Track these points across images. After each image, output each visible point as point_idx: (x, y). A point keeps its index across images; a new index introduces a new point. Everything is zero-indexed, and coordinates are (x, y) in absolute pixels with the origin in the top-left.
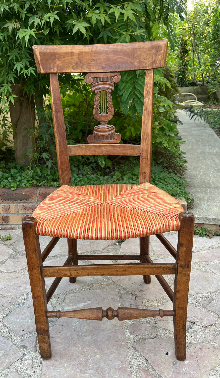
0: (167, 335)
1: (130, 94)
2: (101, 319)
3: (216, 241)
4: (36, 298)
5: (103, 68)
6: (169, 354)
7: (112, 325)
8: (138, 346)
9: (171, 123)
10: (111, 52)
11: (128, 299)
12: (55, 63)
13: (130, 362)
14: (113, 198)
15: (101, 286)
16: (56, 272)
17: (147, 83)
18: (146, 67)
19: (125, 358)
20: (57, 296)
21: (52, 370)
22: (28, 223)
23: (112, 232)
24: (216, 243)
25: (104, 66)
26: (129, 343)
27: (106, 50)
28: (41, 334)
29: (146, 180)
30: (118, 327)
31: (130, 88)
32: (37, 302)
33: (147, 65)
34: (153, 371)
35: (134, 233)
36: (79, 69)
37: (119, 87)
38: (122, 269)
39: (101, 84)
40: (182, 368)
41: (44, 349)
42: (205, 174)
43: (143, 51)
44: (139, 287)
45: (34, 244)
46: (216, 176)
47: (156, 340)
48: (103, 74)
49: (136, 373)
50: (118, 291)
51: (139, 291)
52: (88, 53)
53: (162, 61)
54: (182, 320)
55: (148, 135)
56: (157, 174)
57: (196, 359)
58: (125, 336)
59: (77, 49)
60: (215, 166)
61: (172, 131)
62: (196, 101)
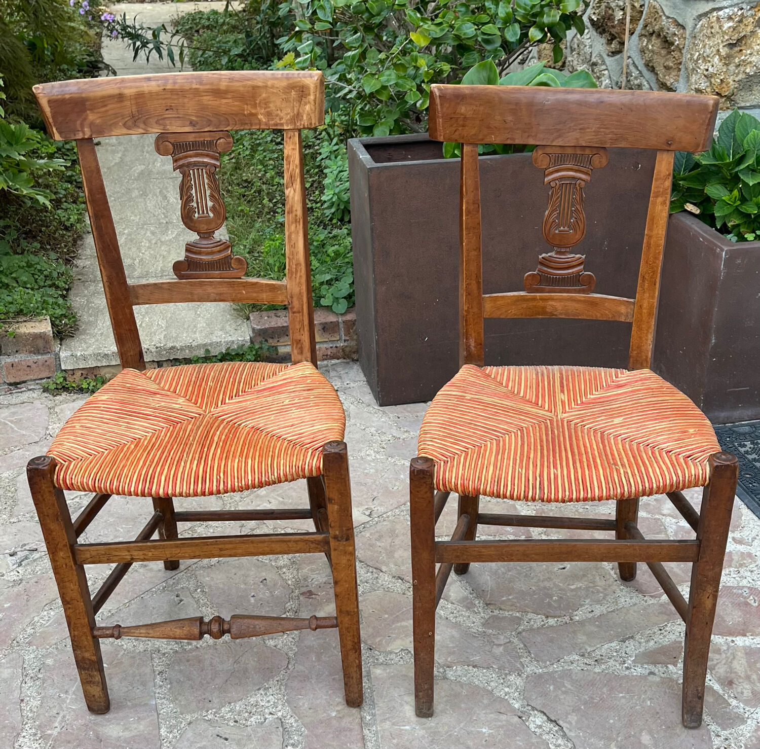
2: (198, 636)
4: (68, 603)
5: (192, 124)
10: (206, 91)
12: (85, 119)
14: (227, 401)
16: (103, 554)
17: (288, 157)
18: (282, 124)
22: (37, 469)
25: (194, 118)
27: (194, 86)
28: (84, 669)
29: (304, 355)
32: (71, 610)
33: (283, 121)
35: (236, 484)
36: (139, 127)
38: (231, 546)
39: (191, 156)
41: (94, 696)
43: (273, 93)
45: (53, 505)
48: (193, 135)
52: (157, 94)
53: (313, 115)
54: (351, 634)
55: (298, 264)
59: (131, 87)
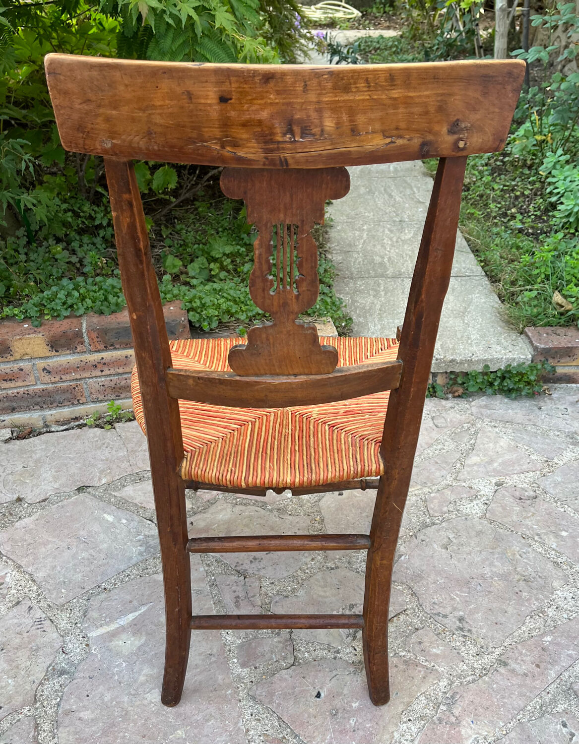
0: (316, 653)
6: (322, 695)
7: (200, 654)
8: (260, 692)
11: (229, 585)
13: (248, 730)
19: (237, 723)
20: (66, 606)
26: (241, 688)
30: (214, 656)
34: (294, 738)
40: (349, 720)
42: (373, 237)
46: (397, 242)
47: (294, 670)
50: (206, 568)
51: (251, 562)
58: (232, 673)
60: (394, 211)
62: (343, 4)
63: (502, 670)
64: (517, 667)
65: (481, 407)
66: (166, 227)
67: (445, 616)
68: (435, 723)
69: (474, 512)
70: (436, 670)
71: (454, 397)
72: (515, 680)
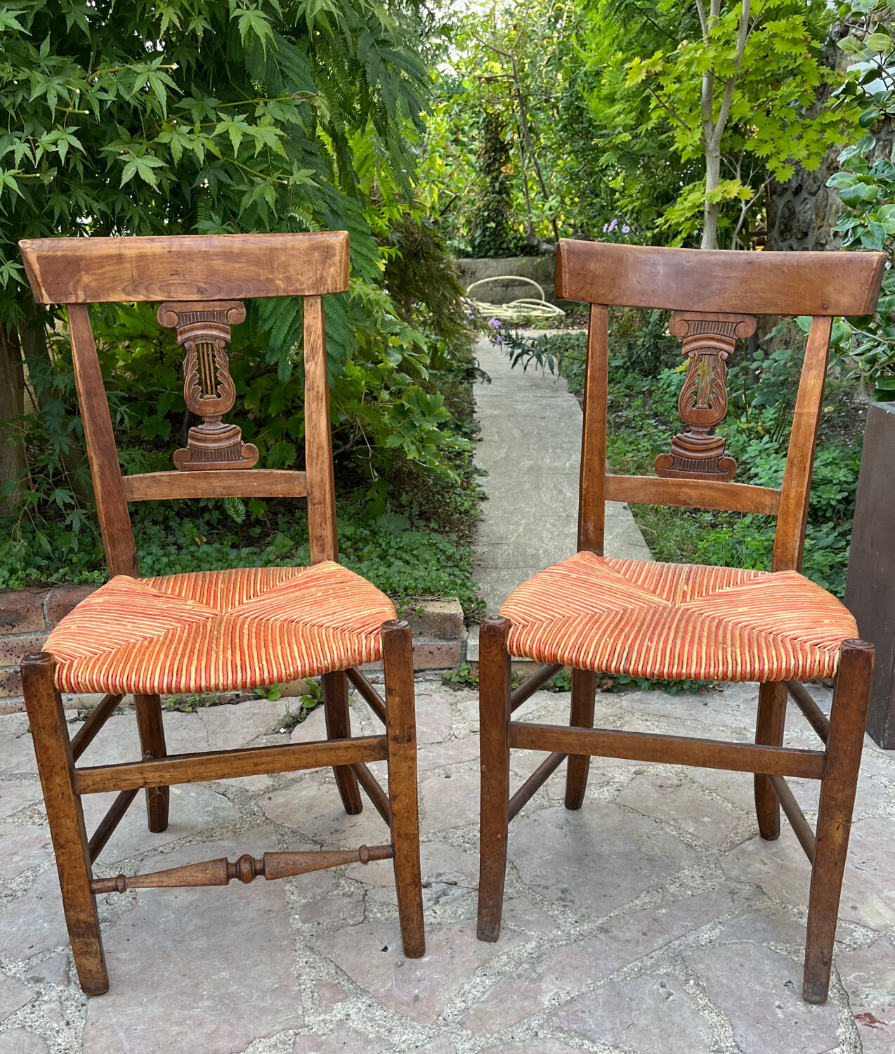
1: (290, 327)
2: (224, 880)
3: (537, 704)
4: (62, 847)
5: (200, 291)
6: (390, 949)
8: (318, 944)
9: (428, 393)
12: (77, 283)
13: (300, 975)
14: (245, 601)
15: (235, 832)
16: (109, 779)
17: (308, 327)
18: (303, 290)
19: (289, 969)
20: (116, 865)
21: (111, 1014)
22: (34, 666)
23: (234, 672)
24: (535, 708)
25: (203, 285)
26: (298, 940)
28: (79, 935)
29: (326, 554)
30: (274, 912)
31: (289, 312)
32: (65, 857)
33: (305, 286)
34: (351, 984)
36: (140, 293)
37: (261, 309)
38: (269, 759)
39: (198, 329)
40: (415, 972)
41: (90, 971)
42: (531, 531)
43: (293, 255)
44: (332, 823)
45: (52, 712)
46: (558, 535)
47: (362, 927)
48: (201, 304)
49: (312, 992)
50: (279, 837)
51: (332, 833)
52: (162, 257)
53: (338, 279)
54: (411, 864)
55: (319, 448)
56: (392, 537)
57: (449, 951)
58: (291, 927)
59: (132, 248)
61: (430, 414)
62: (543, 302)
63: (602, 936)
64: (620, 935)
65: (633, 701)
66: (284, 515)
67: (547, 888)
68: (513, 978)
69: (602, 797)
70: (526, 934)
71: (603, 691)
72: (614, 945)
